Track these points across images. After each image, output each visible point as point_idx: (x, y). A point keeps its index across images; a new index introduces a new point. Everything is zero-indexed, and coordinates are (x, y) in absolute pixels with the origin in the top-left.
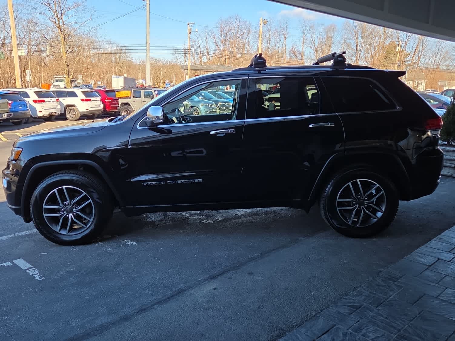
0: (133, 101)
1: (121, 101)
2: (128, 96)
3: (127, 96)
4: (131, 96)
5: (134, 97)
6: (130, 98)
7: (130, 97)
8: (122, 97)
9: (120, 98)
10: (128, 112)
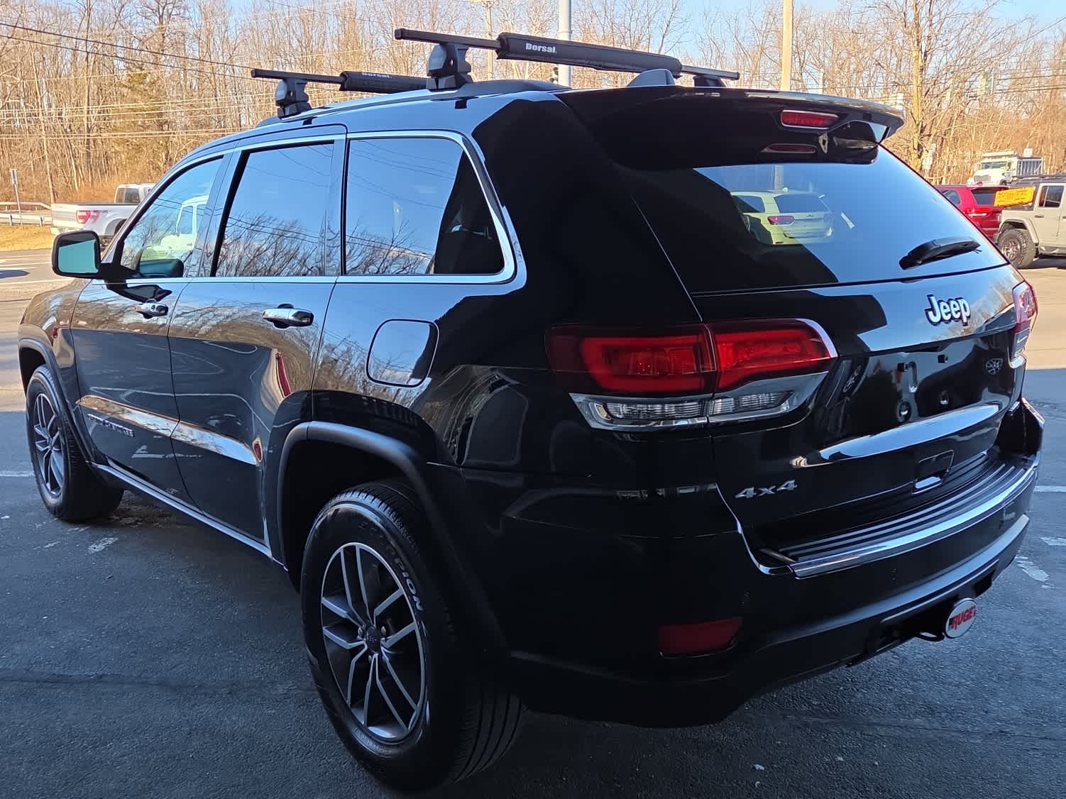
0: (1036, 216)
1: (1005, 216)
2: (1025, 201)
3: (1022, 203)
4: (1033, 201)
5: (1041, 205)
6: (1031, 208)
7: (1030, 204)
8: (1010, 206)
9: (1005, 207)
10: (1017, 248)
